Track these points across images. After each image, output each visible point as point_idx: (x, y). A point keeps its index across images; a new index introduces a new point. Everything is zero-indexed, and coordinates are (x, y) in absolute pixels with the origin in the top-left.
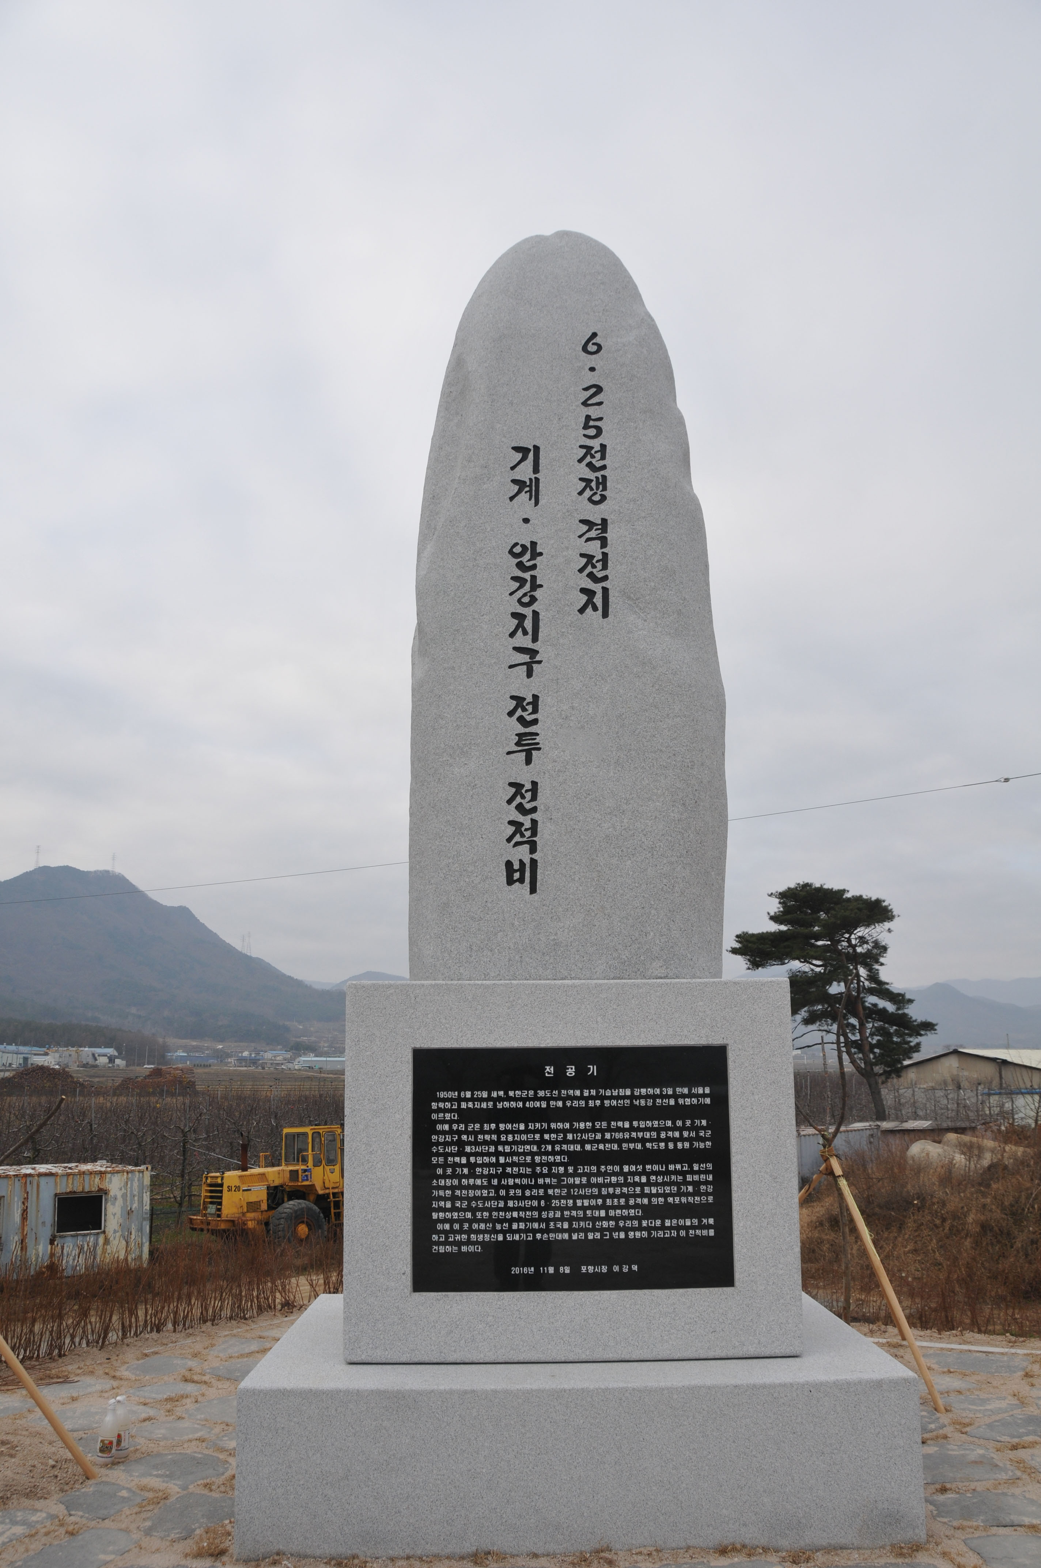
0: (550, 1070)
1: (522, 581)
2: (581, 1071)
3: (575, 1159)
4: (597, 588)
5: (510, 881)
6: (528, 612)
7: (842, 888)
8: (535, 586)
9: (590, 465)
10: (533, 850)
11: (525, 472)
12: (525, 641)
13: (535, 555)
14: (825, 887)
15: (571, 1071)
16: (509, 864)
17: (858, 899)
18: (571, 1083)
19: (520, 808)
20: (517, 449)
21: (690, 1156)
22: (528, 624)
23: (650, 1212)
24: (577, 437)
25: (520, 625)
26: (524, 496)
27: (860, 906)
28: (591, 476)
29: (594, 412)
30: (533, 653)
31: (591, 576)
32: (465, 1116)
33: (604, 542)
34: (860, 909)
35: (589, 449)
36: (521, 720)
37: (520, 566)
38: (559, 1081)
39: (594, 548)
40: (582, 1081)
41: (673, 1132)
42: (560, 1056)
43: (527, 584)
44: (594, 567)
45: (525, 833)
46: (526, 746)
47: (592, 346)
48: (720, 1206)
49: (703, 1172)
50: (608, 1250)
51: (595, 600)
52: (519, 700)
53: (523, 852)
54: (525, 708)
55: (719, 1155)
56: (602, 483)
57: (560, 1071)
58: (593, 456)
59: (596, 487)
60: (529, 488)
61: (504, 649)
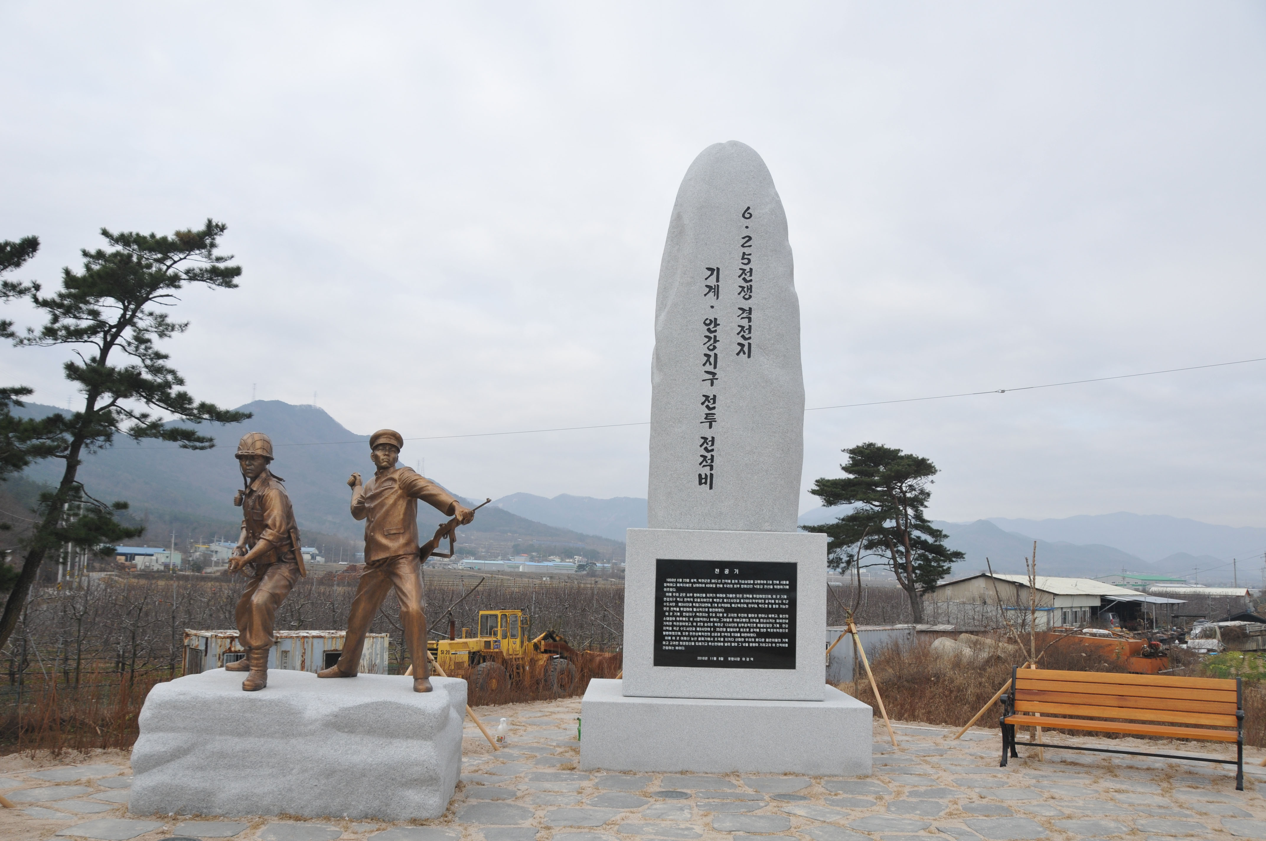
0: (717, 571)
1: (710, 338)
2: (732, 571)
3: (728, 610)
4: (746, 343)
5: (700, 483)
6: (712, 353)
7: (897, 448)
8: (716, 341)
9: (744, 279)
10: (711, 469)
11: (712, 281)
12: (710, 368)
13: (716, 325)
14: (885, 447)
15: (727, 571)
16: (700, 475)
17: (910, 457)
18: (727, 577)
19: (706, 449)
20: (708, 269)
21: (779, 611)
22: (712, 360)
23: (759, 635)
24: (738, 263)
25: (708, 360)
26: (711, 294)
27: (910, 463)
28: (745, 285)
29: (747, 251)
30: (714, 374)
31: (743, 337)
32: (679, 590)
33: (750, 320)
34: (909, 465)
35: (744, 270)
36: (707, 407)
37: (709, 330)
38: (721, 576)
39: (745, 323)
40: (731, 576)
41: (772, 600)
42: (722, 565)
43: (712, 339)
44: (745, 332)
45: (708, 461)
46: (710, 420)
47: (747, 214)
48: (791, 635)
49: (784, 619)
50: (740, 651)
51: (745, 349)
52: (707, 397)
53: (707, 470)
54: (709, 401)
55: (792, 611)
56: (750, 288)
57: (722, 571)
58: (746, 274)
59: (747, 291)
60: (714, 290)
61: (700, 372)
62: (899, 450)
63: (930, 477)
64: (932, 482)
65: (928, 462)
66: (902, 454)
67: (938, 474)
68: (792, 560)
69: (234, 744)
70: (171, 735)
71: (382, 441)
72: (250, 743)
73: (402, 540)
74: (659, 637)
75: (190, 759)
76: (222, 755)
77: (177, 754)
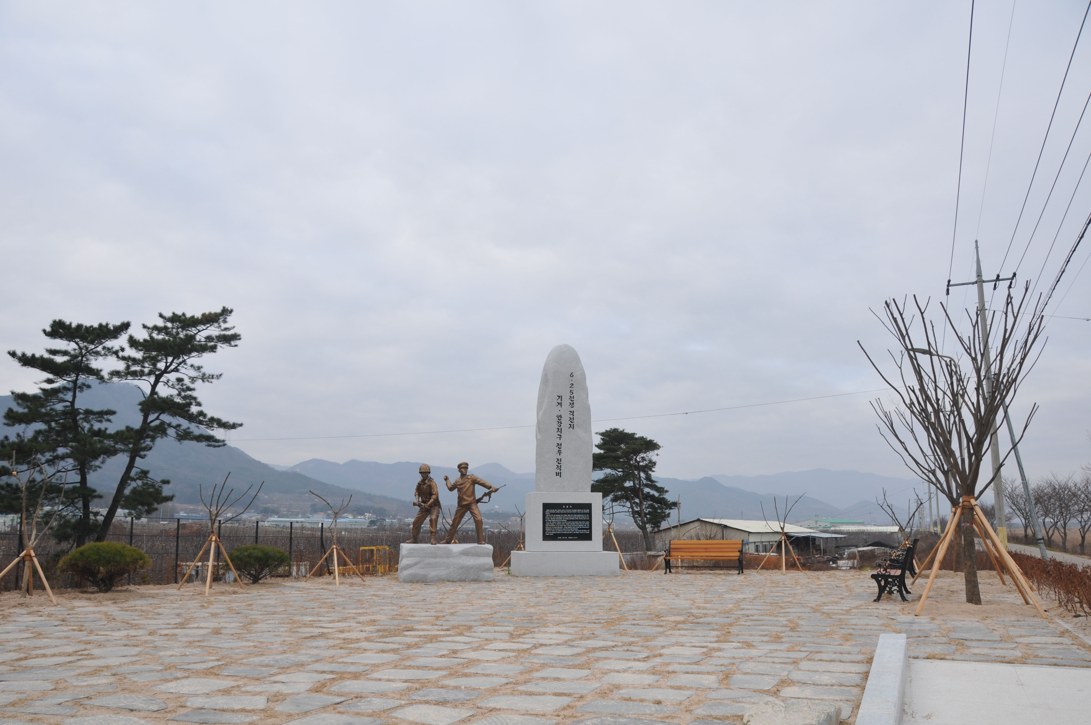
0: (564, 507)
1: (559, 422)
2: (569, 507)
3: (568, 521)
4: (572, 424)
5: (557, 476)
6: (560, 428)
7: (633, 432)
8: (561, 423)
9: (571, 400)
10: (560, 470)
11: (559, 401)
12: (559, 433)
13: (561, 417)
14: (626, 431)
15: (567, 507)
16: (557, 473)
17: (642, 438)
19: (558, 463)
20: (558, 396)
21: (586, 520)
22: (560, 430)
23: (579, 529)
24: (569, 394)
25: (558, 430)
26: (559, 406)
27: (642, 443)
28: (571, 402)
29: (572, 389)
30: (561, 435)
32: (551, 514)
33: (573, 415)
34: (641, 445)
36: (559, 447)
37: (559, 419)
38: (566, 508)
39: (571, 416)
40: (569, 508)
41: (584, 517)
42: (566, 504)
43: (560, 423)
44: (571, 420)
45: (559, 467)
46: (560, 452)
47: (572, 375)
48: (590, 529)
49: (588, 523)
50: (573, 535)
51: (572, 426)
52: (558, 444)
53: (559, 471)
54: (559, 445)
55: (590, 521)
56: (573, 404)
57: (566, 507)
58: (572, 398)
59: (572, 404)
60: (560, 404)
61: (556, 434)
62: (634, 434)
63: (656, 452)
64: (657, 455)
65: (655, 442)
66: (637, 436)
67: (661, 449)
68: (590, 503)
69: (432, 560)
70: (414, 558)
71: (463, 466)
72: (438, 560)
73: (472, 498)
74: (544, 531)
75: (419, 565)
76: (429, 564)
77: (416, 564)
